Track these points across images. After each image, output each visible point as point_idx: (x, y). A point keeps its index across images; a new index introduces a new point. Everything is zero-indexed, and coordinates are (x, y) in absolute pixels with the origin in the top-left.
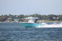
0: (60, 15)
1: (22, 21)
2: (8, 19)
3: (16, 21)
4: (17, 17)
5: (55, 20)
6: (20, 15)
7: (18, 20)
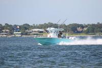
0: (89, 25)
1: (26, 34)
2: (3, 32)
3: (17, 35)
4: (18, 27)
5: (81, 32)
6: (24, 25)
7: (20, 33)
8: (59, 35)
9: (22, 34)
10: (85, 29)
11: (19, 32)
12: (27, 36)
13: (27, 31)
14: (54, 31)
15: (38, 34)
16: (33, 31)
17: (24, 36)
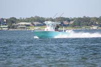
1: (13, 27)
3: (4, 29)
5: (68, 25)
6: (11, 18)
7: (7, 26)
8: (56, 28)
9: (9, 27)
10: (72, 22)
11: (5, 25)
12: (14, 30)
13: (14, 24)
14: (51, 25)
15: (25, 28)
16: (20, 25)
17: (11, 30)
